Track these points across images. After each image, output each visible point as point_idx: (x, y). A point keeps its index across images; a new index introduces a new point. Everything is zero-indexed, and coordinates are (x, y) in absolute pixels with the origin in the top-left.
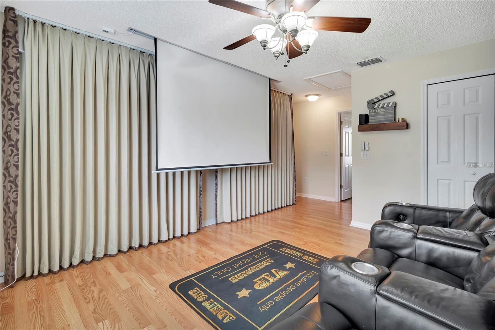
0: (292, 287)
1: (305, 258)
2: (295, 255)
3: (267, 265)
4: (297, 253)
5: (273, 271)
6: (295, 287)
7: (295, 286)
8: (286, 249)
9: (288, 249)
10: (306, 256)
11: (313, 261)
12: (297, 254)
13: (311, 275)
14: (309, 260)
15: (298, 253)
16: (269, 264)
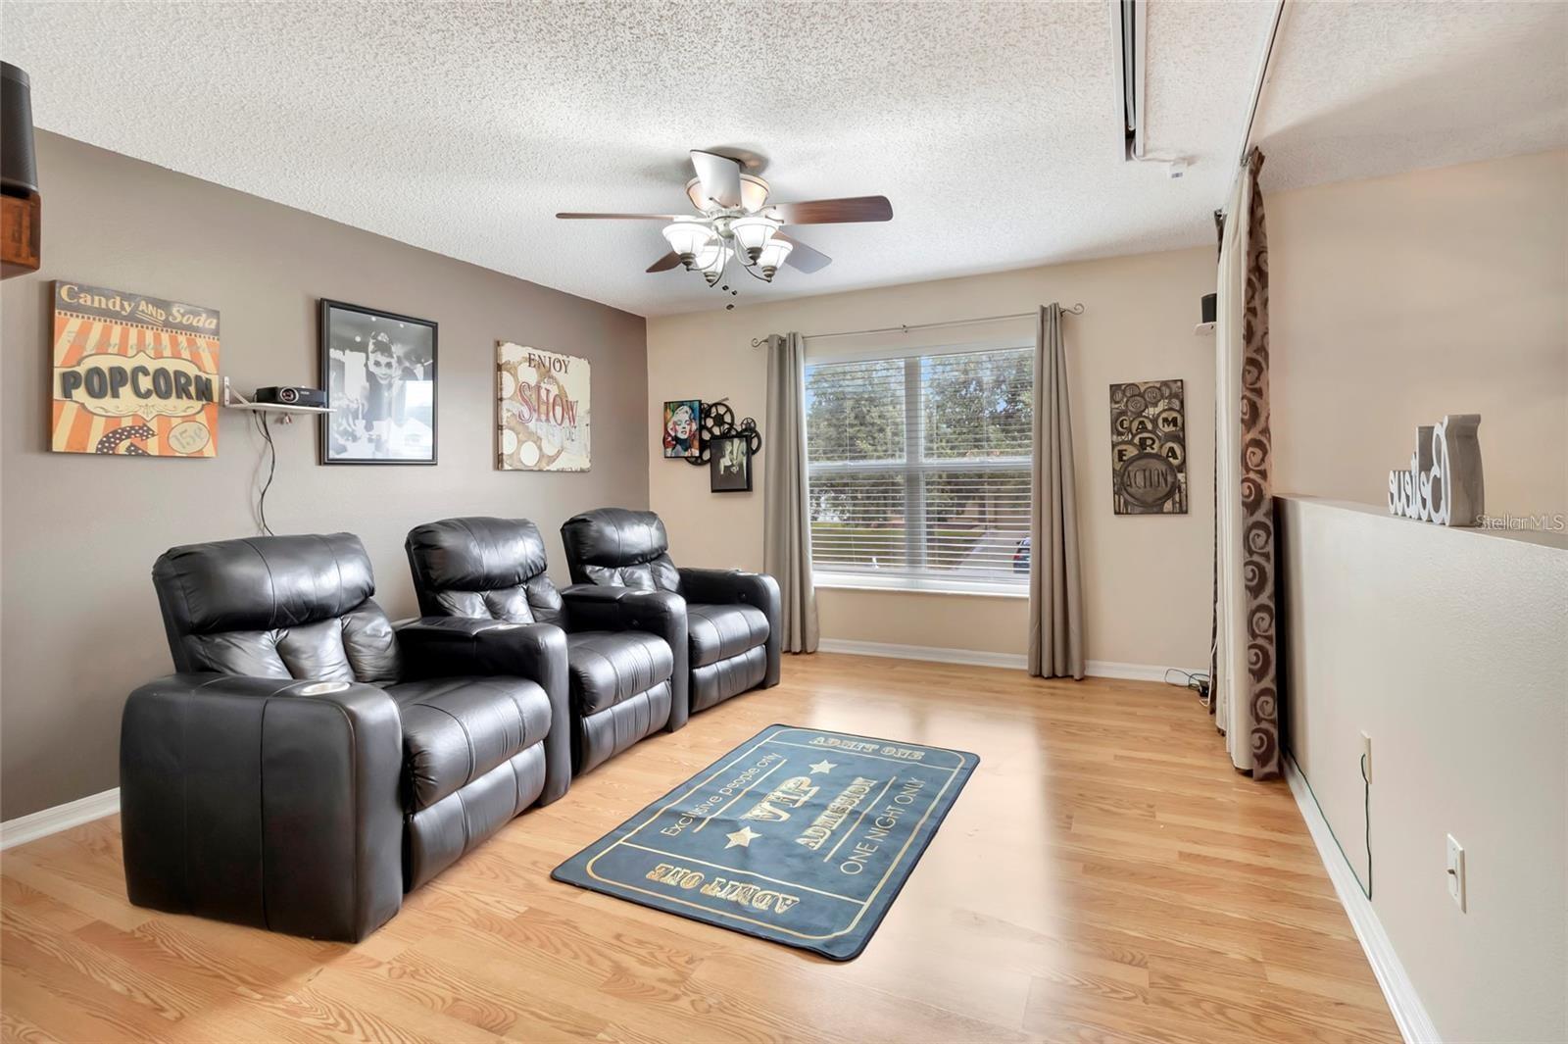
0: (728, 791)
1: (693, 877)
2: (731, 882)
3: (811, 829)
4: (722, 895)
5: (785, 816)
6: (721, 792)
7: (720, 795)
8: (772, 906)
9: (763, 906)
10: (690, 886)
11: (667, 869)
12: (722, 887)
13: (679, 825)
14: (678, 872)
15: (719, 895)
16: (806, 833)
